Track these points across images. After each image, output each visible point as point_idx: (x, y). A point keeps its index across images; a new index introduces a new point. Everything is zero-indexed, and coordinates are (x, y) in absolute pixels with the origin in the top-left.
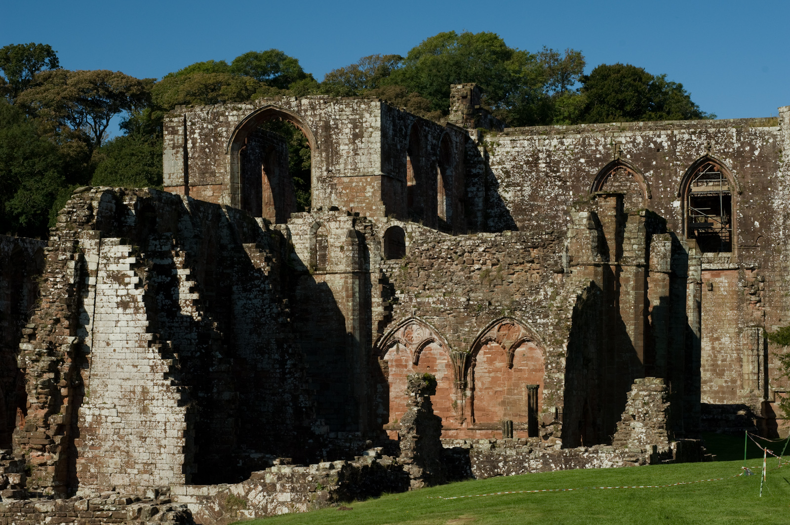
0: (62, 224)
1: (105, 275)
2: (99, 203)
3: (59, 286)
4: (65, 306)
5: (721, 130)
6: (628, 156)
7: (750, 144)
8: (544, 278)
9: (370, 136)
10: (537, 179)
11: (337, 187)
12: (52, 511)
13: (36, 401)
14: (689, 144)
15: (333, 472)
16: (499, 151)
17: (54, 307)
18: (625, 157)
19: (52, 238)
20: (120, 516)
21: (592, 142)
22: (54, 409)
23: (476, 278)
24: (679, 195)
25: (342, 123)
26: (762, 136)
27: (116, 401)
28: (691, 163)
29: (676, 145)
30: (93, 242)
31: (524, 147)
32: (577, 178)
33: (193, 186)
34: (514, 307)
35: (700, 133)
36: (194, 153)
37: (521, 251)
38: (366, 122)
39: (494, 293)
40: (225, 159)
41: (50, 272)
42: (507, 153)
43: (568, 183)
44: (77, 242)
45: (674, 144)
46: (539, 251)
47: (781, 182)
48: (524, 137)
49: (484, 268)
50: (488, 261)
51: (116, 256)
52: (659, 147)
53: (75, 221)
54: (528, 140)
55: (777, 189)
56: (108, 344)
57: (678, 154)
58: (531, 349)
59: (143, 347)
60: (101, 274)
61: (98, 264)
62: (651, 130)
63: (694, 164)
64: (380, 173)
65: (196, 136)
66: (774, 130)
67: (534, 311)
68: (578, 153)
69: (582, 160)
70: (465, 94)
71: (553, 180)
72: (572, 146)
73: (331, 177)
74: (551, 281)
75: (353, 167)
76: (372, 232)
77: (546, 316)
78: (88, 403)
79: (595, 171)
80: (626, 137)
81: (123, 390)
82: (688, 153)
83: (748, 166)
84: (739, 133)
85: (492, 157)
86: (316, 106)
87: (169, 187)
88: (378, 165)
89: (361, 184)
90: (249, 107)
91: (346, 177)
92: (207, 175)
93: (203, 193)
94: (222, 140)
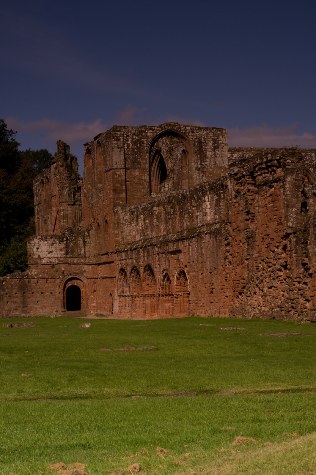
9: (223, 148)
11: (206, 173)
25: (208, 141)
33: (128, 169)
36: (128, 151)
38: (220, 140)
64: (228, 167)
65: (129, 142)
73: (202, 168)
75: (214, 163)
86: (194, 131)
87: (116, 169)
88: (227, 163)
89: (218, 172)
90: (158, 128)
91: (211, 168)
92: (136, 164)
93: (134, 173)
94: (144, 145)
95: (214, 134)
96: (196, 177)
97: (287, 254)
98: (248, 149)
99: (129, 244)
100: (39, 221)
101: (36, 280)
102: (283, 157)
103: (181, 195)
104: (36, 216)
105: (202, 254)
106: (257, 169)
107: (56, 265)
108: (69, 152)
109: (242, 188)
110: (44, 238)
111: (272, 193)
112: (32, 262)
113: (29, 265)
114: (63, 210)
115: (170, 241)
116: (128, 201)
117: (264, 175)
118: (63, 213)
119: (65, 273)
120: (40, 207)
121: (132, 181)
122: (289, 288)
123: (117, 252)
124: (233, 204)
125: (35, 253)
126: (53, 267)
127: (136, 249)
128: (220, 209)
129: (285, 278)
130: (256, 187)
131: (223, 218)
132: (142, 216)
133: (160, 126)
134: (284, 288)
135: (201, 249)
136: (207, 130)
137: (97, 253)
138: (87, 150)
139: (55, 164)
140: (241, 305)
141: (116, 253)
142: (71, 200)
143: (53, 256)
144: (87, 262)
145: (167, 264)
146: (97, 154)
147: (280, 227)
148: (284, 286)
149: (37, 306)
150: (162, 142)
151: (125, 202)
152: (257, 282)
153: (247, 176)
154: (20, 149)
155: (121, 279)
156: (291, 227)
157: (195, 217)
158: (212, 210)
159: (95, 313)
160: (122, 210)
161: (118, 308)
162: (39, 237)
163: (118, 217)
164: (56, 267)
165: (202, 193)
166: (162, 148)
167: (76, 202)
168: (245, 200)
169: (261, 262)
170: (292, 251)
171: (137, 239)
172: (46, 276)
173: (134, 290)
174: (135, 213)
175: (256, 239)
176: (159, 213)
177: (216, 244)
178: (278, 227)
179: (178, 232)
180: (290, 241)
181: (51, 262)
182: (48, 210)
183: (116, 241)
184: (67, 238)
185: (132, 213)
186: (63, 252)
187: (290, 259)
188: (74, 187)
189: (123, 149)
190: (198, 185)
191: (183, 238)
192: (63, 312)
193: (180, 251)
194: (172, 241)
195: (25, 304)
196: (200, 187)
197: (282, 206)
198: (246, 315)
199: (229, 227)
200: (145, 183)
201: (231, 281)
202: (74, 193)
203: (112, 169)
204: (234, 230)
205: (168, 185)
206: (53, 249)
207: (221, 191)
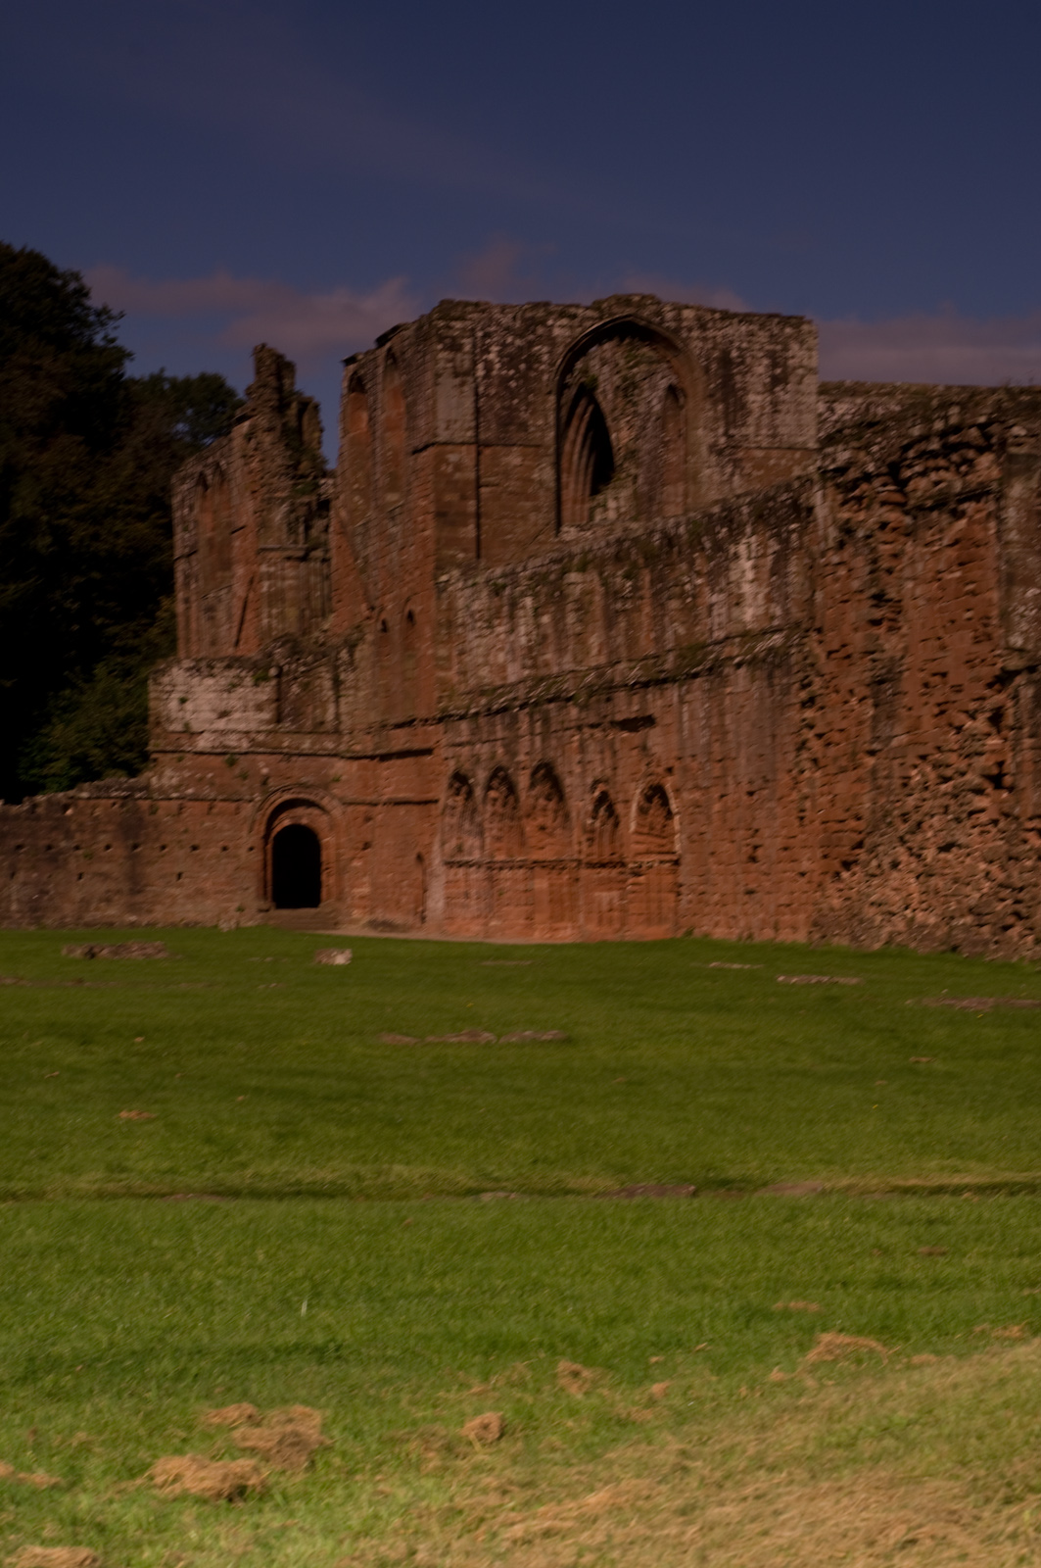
11: (744, 464)
25: (753, 357)
33: (487, 445)
36: (487, 387)
38: (793, 357)
40: (545, 402)
65: (492, 356)
73: (734, 447)
75: (770, 432)
86: (707, 322)
87: (446, 443)
88: (813, 432)
89: (783, 462)
90: (589, 313)
91: (759, 448)
92: (512, 428)
93: (505, 460)
94: (543, 367)
95: (772, 336)
96: (710, 476)
97: (1006, 739)
98: (883, 386)
99: (483, 693)
100: (188, 609)
101: (175, 804)
102: (1000, 416)
103: (657, 536)
104: (180, 595)
105: (721, 732)
106: (911, 454)
107: (242, 757)
108: (292, 384)
109: (862, 516)
110: (203, 667)
111: (958, 536)
112: (162, 744)
113: (154, 756)
114: (270, 576)
115: (615, 687)
116: (483, 552)
117: (934, 476)
118: (270, 587)
119: (271, 782)
120: (194, 563)
121: (497, 485)
122: (1007, 852)
123: (444, 718)
124: (828, 568)
125: (174, 715)
126: (232, 763)
127: (504, 710)
128: (787, 585)
129: (995, 816)
130: (907, 513)
131: (796, 613)
132: (528, 601)
133: (597, 306)
134: (990, 848)
135: (722, 714)
136: (751, 323)
137: (379, 719)
138: (351, 379)
139: (246, 424)
140: (848, 903)
141: (440, 720)
142: (296, 542)
143: (232, 726)
144: (343, 747)
145: (608, 762)
146: (385, 390)
147: (983, 649)
148: (991, 845)
149: (176, 891)
150: (601, 359)
151: (472, 554)
152: (903, 828)
153: (878, 475)
154: (134, 370)
155: (454, 808)
156: (1021, 650)
157: (702, 610)
158: (760, 585)
159: (367, 918)
160: (466, 580)
161: (441, 904)
162: (187, 663)
163: (449, 603)
164: (243, 762)
165: (730, 530)
166: (601, 378)
167: (314, 548)
168: (870, 556)
169: (918, 762)
170: (1021, 728)
171: (512, 679)
172: (207, 791)
173: (497, 845)
174: (507, 591)
175: (905, 686)
176: (585, 593)
177: (768, 701)
178: (976, 648)
179: (646, 658)
180: (1016, 697)
181: (225, 747)
182: (219, 574)
183: (443, 682)
184: (280, 669)
185: (497, 591)
186: (266, 715)
187: (1014, 755)
188: (306, 499)
189: (470, 379)
190: (716, 502)
191: (663, 675)
192: (261, 911)
193: (649, 721)
194: (626, 685)
195: (136, 884)
196: (723, 510)
197: (992, 578)
198: (862, 938)
199: (815, 645)
200: (541, 493)
201: (817, 823)
202: (306, 521)
203: (433, 444)
204: (833, 656)
205: (615, 502)
206: (233, 703)
207: (793, 526)
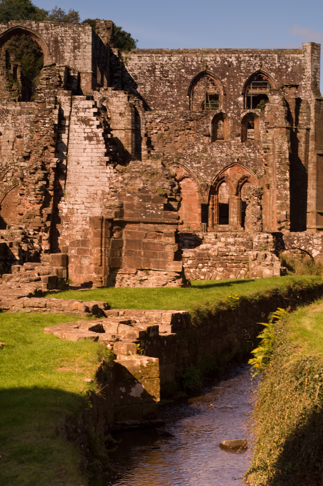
0: (44, 86)
1: (76, 119)
2: (65, 73)
3: (47, 125)
4: (51, 139)
5: (269, 55)
6: (212, 69)
7: (286, 64)
8: (197, 139)
9: (85, 48)
10: (154, 81)
12: (193, 257)
13: (35, 199)
14: (249, 63)
15: (269, 240)
16: (130, 63)
17: (43, 139)
18: (210, 69)
19: (39, 95)
20: (240, 259)
21: (189, 59)
22: (45, 204)
23: (154, 138)
24: (243, 94)
26: (293, 59)
27: (84, 200)
28: (250, 75)
29: (241, 63)
30: (67, 98)
31: (146, 61)
32: (180, 81)
34: (180, 156)
35: (256, 56)
37: (183, 122)
39: (165, 148)
41: (40, 117)
42: (136, 64)
43: (174, 84)
44: (56, 98)
45: (240, 62)
46: (194, 123)
47: (304, 88)
48: (146, 55)
49: (159, 132)
50: (162, 128)
51: (84, 107)
52: (230, 64)
53: (52, 84)
54: (149, 57)
55: (301, 92)
56: (78, 163)
57: (242, 68)
58: (189, 182)
59: (103, 165)
60: (73, 118)
61: (71, 112)
62: (225, 53)
63: (252, 75)
64: (91, 71)
66: (300, 56)
67: (192, 159)
68: (180, 66)
69: (183, 71)
70: (109, 27)
71: (164, 82)
72: (177, 62)
74: (202, 141)
76: (139, 104)
77: (199, 163)
78: (64, 201)
79: (191, 77)
80: (210, 57)
81: (89, 193)
82: (248, 68)
83: (284, 77)
84: (279, 57)
85: (126, 67)
